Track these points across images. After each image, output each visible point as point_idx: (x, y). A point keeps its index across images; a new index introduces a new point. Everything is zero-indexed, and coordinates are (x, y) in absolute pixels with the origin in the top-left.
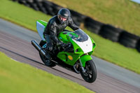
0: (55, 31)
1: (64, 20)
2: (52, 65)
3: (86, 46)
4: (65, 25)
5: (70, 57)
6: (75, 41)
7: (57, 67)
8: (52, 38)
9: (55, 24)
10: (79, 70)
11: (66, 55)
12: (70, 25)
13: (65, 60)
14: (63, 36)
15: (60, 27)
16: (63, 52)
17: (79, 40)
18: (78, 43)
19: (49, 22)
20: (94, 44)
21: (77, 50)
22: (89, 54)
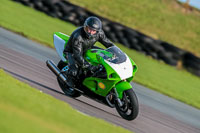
0: (80, 49)
1: (93, 33)
2: (75, 95)
3: (124, 70)
4: (94, 40)
5: (101, 85)
6: (109, 63)
7: (82, 98)
8: (76, 59)
9: (80, 39)
10: (114, 102)
11: (96, 82)
12: (100, 40)
13: (93, 89)
14: (92, 56)
15: (87, 42)
16: (91, 78)
17: (115, 62)
18: (113, 66)
19: (72, 36)
20: (134, 67)
21: (111, 76)
22: (128, 80)
